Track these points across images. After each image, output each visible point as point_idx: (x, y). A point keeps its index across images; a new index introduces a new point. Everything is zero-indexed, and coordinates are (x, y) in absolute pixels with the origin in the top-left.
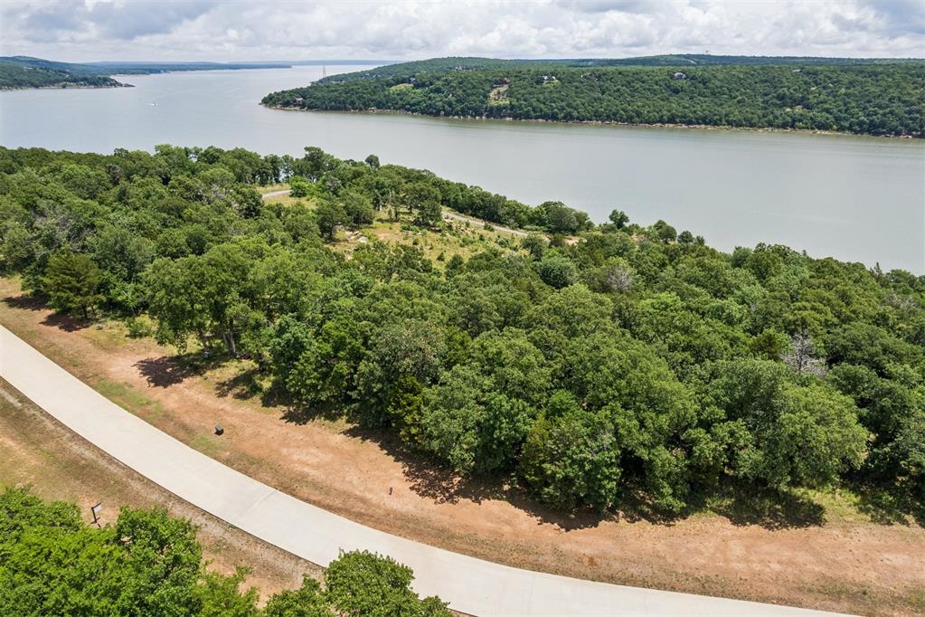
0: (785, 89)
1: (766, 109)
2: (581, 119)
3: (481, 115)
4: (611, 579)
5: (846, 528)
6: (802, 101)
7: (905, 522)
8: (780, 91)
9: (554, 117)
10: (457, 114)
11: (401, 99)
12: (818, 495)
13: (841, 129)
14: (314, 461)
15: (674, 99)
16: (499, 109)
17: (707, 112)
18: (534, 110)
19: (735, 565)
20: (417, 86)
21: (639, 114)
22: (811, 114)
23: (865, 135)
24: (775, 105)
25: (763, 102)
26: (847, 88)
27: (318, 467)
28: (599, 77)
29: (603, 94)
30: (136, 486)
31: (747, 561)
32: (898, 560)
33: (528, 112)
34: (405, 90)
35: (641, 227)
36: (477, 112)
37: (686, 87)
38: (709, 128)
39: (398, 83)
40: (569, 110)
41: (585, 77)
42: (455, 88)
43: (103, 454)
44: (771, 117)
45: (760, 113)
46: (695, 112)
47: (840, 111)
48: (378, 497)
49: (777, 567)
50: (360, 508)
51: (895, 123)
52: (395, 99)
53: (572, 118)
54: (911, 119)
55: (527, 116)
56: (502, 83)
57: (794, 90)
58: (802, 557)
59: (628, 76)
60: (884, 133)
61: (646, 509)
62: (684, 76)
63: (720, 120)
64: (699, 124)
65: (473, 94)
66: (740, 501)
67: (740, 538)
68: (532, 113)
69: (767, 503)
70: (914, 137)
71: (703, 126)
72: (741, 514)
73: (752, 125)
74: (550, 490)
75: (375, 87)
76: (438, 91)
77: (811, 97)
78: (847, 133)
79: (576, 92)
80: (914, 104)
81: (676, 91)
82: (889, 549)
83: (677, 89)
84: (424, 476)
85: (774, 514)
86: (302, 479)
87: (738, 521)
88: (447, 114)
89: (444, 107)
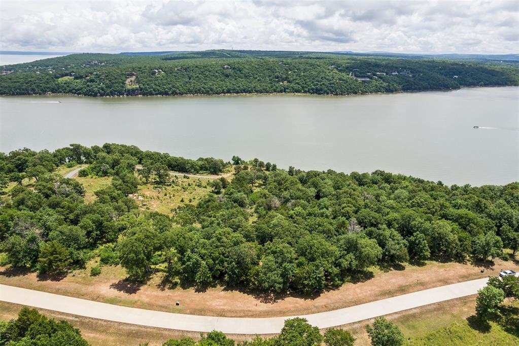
0: (278, 73)
1: (271, 83)
2: (181, 94)
3: (123, 94)
4: (333, 309)
5: (380, 276)
6: (286, 79)
7: (391, 270)
8: (276, 74)
9: (166, 94)
10: (108, 95)
11: (68, 86)
12: (370, 269)
13: (305, 92)
14: (222, 303)
15: (227, 80)
16: (133, 90)
17: (245, 87)
18: (154, 90)
19: (360, 295)
20: (76, 78)
21: (211, 90)
22: (291, 85)
23: (315, 94)
24: (275, 81)
25: (269, 80)
26: (303, 72)
27: (224, 305)
28: (186, 69)
29: (190, 79)
30: (167, 333)
31: (362, 293)
32: (394, 281)
33: (151, 91)
34: (69, 80)
35: (246, 161)
36: (120, 93)
37: (232, 73)
38: (248, 94)
39: (63, 76)
40: (174, 89)
41: (178, 70)
42: (104, 80)
43: (140, 326)
44: (274, 87)
45: (269, 85)
46: (239, 87)
47: (303, 84)
48: (253, 308)
49: (369, 292)
50: (250, 314)
51: (326, 89)
52: (63, 86)
53: (177, 94)
54: (331, 87)
55: (151, 94)
56: (132, 75)
57: (282, 73)
58: (374, 288)
59: (201, 68)
60: (322, 93)
61: (330, 287)
62: (229, 67)
63: (252, 90)
64: (242, 93)
65: (116, 83)
66: (352, 277)
67: (357, 287)
68: (153, 92)
69: (359, 275)
70: (334, 95)
71: (244, 94)
72: (355, 280)
73: (267, 92)
74: (307, 289)
75: (47, 79)
76: (92, 81)
77: (290, 77)
78: (308, 94)
79: (176, 79)
80: (331, 80)
81: (227, 76)
82: (391, 278)
83: (227, 75)
84: (261, 297)
85: (362, 278)
86: (223, 310)
87: (355, 283)
88: (102, 95)
89: (99, 91)
